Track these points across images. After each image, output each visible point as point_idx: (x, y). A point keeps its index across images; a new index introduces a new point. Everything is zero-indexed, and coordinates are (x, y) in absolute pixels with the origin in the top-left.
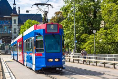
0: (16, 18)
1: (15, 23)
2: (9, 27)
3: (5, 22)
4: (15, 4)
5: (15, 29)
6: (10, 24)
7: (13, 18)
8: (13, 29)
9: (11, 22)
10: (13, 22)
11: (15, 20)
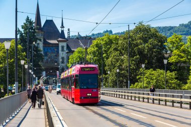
0: (65, 44)
1: (63, 50)
2: (56, 56)
3: (51, 49)
4: (63, 26)
5: (63, 58)
6: (56, 51)
7: (61, 44)
8: (60, 58)
9: (58, 49)
10: (60, 49)
11: (63, 47)
